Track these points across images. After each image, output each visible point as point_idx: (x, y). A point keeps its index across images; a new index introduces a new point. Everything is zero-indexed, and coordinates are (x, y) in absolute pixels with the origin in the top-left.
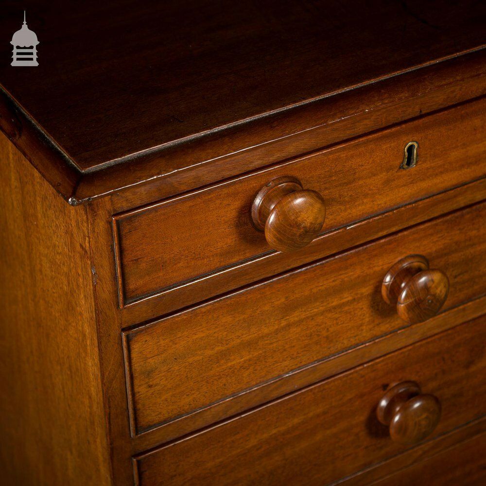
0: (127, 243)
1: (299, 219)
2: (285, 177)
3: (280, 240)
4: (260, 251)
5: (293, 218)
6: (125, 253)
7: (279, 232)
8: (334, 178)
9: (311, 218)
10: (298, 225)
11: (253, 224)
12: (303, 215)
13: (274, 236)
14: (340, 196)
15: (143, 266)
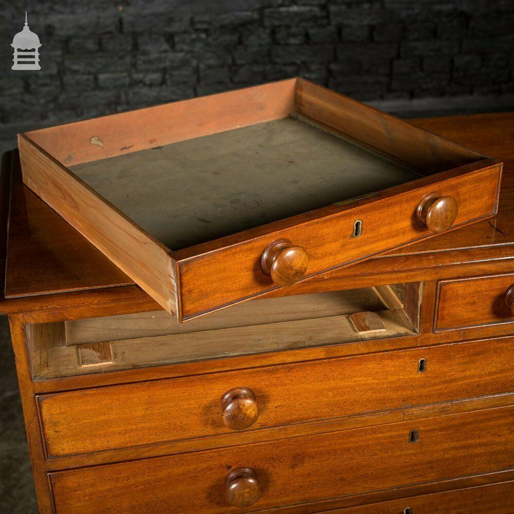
0: (185, 279)
1: (292, 264)
2: (283, 239)
3: (280, 278)
4: (266, 288)
5: (289, 263)
6: (184, 286)
7: (280, 272)
8: (311, 242)
9: (300, 264)
10: (292, 268)
11: (262, 270)
12: (295, 262)
13: (277, 275)
14: (315, 254)
15: (194, 295)
